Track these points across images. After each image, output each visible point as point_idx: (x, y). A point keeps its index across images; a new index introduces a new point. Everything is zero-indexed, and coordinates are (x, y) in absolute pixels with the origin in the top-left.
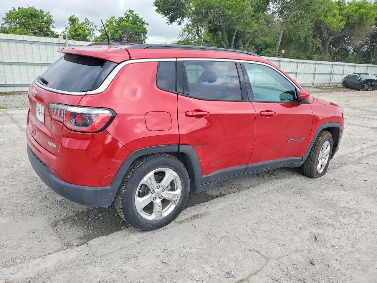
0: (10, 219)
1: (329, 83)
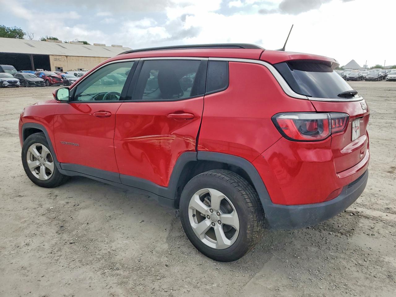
0: (384, 258)
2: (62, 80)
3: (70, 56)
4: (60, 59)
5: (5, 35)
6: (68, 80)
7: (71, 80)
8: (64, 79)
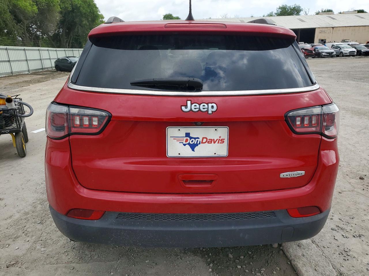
1: (42, 69)
2: (314, 52)
3: (337, 27)
4: (325, 31)
5: (285, 13)
6: (320, 52)
7: (323, 52)
8: (316, 51)
